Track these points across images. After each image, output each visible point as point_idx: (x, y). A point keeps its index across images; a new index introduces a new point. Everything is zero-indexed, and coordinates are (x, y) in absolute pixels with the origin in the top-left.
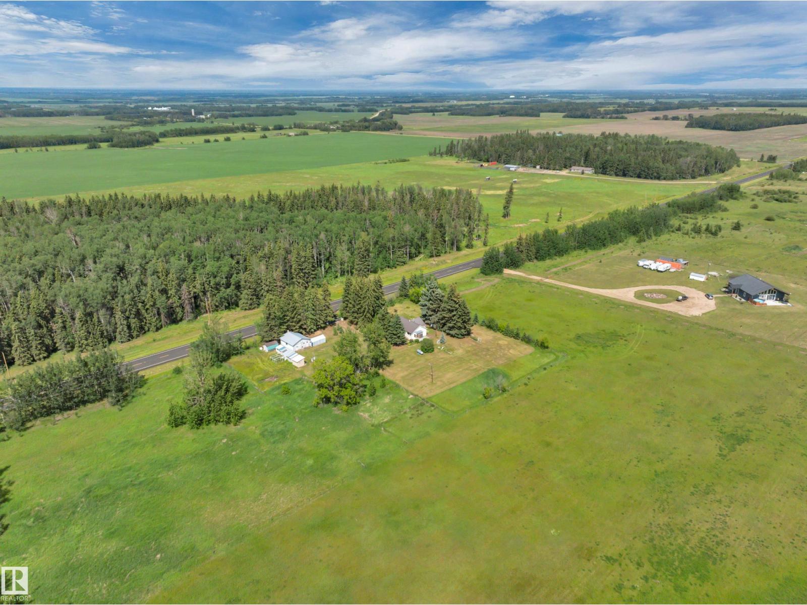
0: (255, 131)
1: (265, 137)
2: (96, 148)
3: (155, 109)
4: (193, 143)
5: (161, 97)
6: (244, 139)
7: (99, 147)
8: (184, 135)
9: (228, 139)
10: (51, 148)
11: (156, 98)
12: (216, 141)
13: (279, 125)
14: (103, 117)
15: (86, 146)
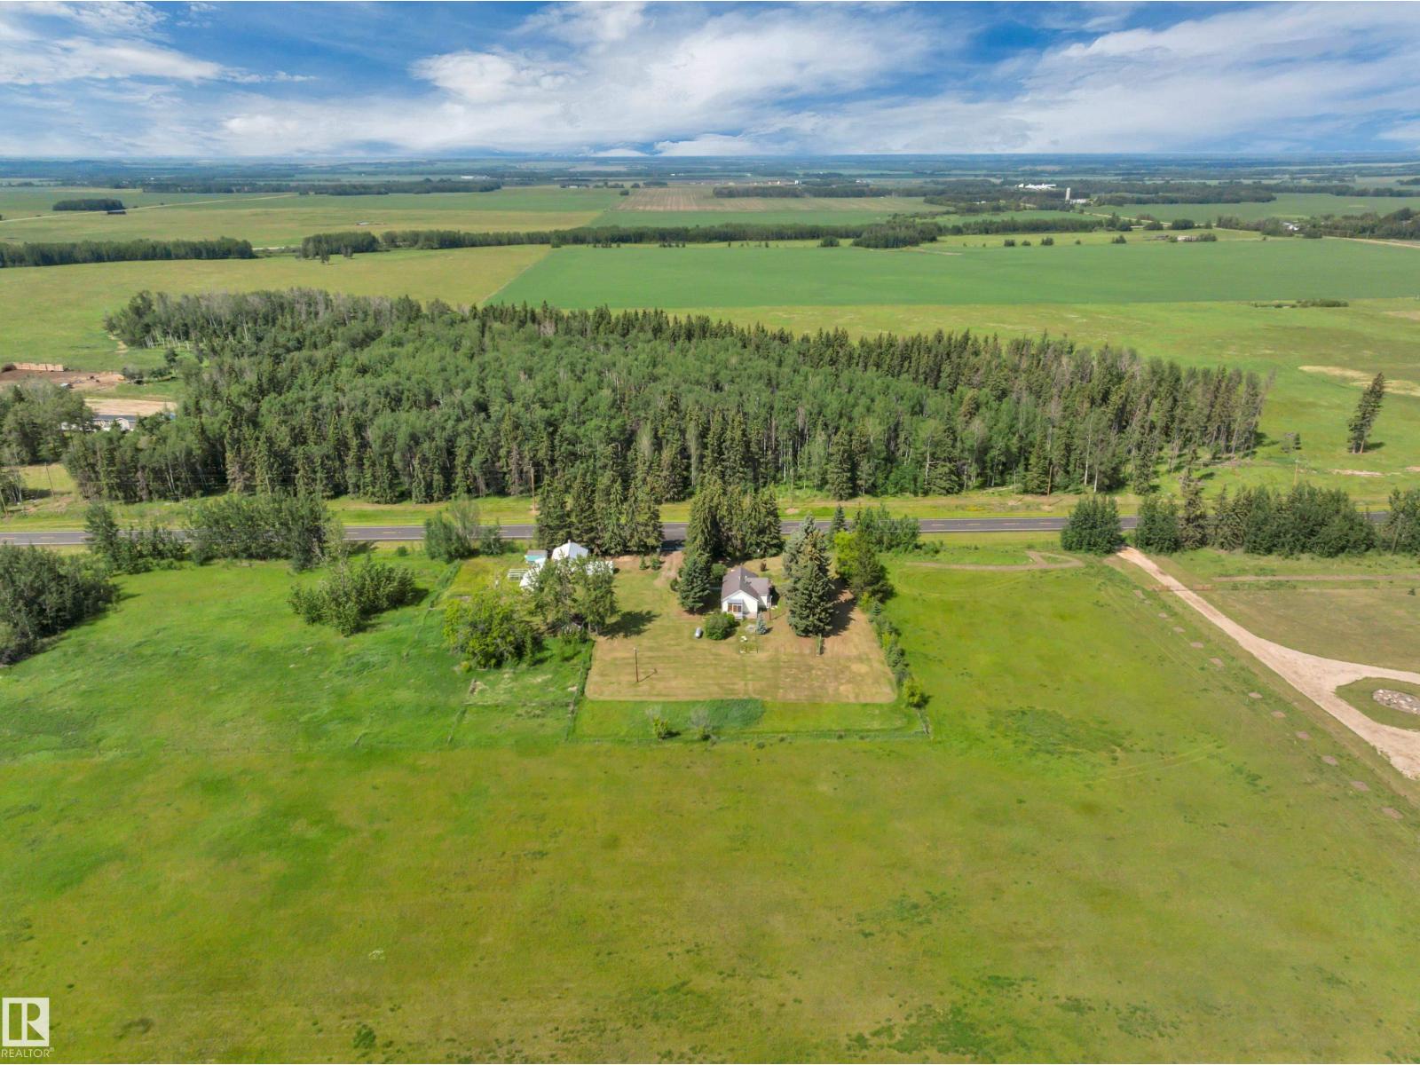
0: (1130, 230)
1: (1121, 241)
2: (832, 245)
3: (1030, 186)
4: (984, 245)
5: (1069, 167)
6: (1078, 243)
7: (837, 245)
8: (992, 233)
9: (1048, 243)
10: (772, 244)
11: (1057, 168)
12: (1026, 244)
13: (1184, 221)
14: (922, 199)
15: (818, 242)
